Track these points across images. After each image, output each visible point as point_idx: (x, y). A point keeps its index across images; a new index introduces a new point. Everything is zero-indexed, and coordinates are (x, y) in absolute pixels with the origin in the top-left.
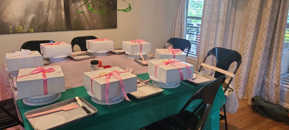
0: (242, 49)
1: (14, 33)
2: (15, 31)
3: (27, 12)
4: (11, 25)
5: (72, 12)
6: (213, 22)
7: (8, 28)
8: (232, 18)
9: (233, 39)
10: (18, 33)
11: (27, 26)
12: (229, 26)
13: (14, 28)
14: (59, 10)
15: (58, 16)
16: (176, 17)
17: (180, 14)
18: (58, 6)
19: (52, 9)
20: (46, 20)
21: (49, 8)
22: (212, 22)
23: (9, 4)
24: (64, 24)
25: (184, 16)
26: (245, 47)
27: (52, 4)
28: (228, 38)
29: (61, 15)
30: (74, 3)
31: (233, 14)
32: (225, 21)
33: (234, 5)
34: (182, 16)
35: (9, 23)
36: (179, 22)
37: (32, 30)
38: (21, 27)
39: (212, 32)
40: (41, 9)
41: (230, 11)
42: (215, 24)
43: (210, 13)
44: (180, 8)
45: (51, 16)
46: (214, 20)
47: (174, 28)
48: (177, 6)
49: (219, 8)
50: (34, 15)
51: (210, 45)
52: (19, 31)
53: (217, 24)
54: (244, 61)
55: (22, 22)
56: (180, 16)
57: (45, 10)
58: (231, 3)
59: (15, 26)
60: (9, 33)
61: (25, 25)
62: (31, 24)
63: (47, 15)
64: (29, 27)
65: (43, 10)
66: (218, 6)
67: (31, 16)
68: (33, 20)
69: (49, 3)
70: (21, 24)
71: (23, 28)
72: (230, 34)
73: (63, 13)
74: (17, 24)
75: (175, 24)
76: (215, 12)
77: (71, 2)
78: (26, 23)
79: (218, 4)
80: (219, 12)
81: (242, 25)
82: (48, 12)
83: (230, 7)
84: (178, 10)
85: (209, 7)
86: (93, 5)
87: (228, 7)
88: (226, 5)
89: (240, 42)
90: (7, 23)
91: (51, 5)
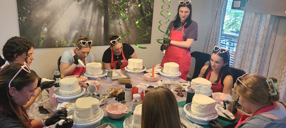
0: (280, 75)
1: (59, 47)
2: (60, 45)
3: (72, 29)
4: (57, 40)
5: (111, 29)
6: (251, 44)
7: (55, 42)
8: (272, 42)
9: (270, 64)
10: (63, 47)
11: (70, 41)
12: (268, 49)
13: (60, 42)
14: (99, 26)
15: (98, 32)
16: (210, 34)
17: (214, 32)
18: (99, 23)
19: (93, 26)
20: (87, 35)
21: (91, 25)
22: (249, 44)
23: (57, 21)
24: (103, 39)
25: (218, 34)
26: (283, 74)
27: (94, 21)
28: (265, 62)
29: (101, 31)
30: (113, 20)
31: (273, 37)
32: (263, 45)
33: (275, 29)
34: (217, 34)
35: (56, 38)
36: (213, 40)
37: (75, 44)
38: (66, 41)
39: (249, 54)
40: (83, 26)
41: (270, 35)
42: (253, 46)
43: (248, 35)
44: (215, 26)
45: (92, 32)
46: (252, 42)
47: (207, 45)
48: (212, 24)
49: (258, 30)
50: (77, 31)
51: (245, 67)
52: (63, 45)
53: (255, 46)
54: (281, 88)
55: (67, 37)
56: (215, 34)
57: (87, 26)
58: (272, 27)
59: (61, 41)
60: (55, 47)
61: (69, 40)
62: (74, 39)
63: (88, 31)
64: (72, 42)
65: (86, 26)
66: (257, 28)
67: (75, 32)
68: (76, 36)
69: (91, 20)
70: (66, 39)
71: (67, 42)
72: (268, 58)
73: (103, 29)
74: (63, 39)
75: (209, 41)
76: (254, 34)
77: (111, 19)
78: (70, 38)
79: (257, 26)
80: (257, 34)
81: (282, 50)
82: (89, 28)
83: (270, 31)
84: (213, 28)
85: (247, 29)
86: (130, 22)
87: (268, 31)
88: (266, 29)
89: (278, 67)
90: (54, 38)
91: (92, 22)
